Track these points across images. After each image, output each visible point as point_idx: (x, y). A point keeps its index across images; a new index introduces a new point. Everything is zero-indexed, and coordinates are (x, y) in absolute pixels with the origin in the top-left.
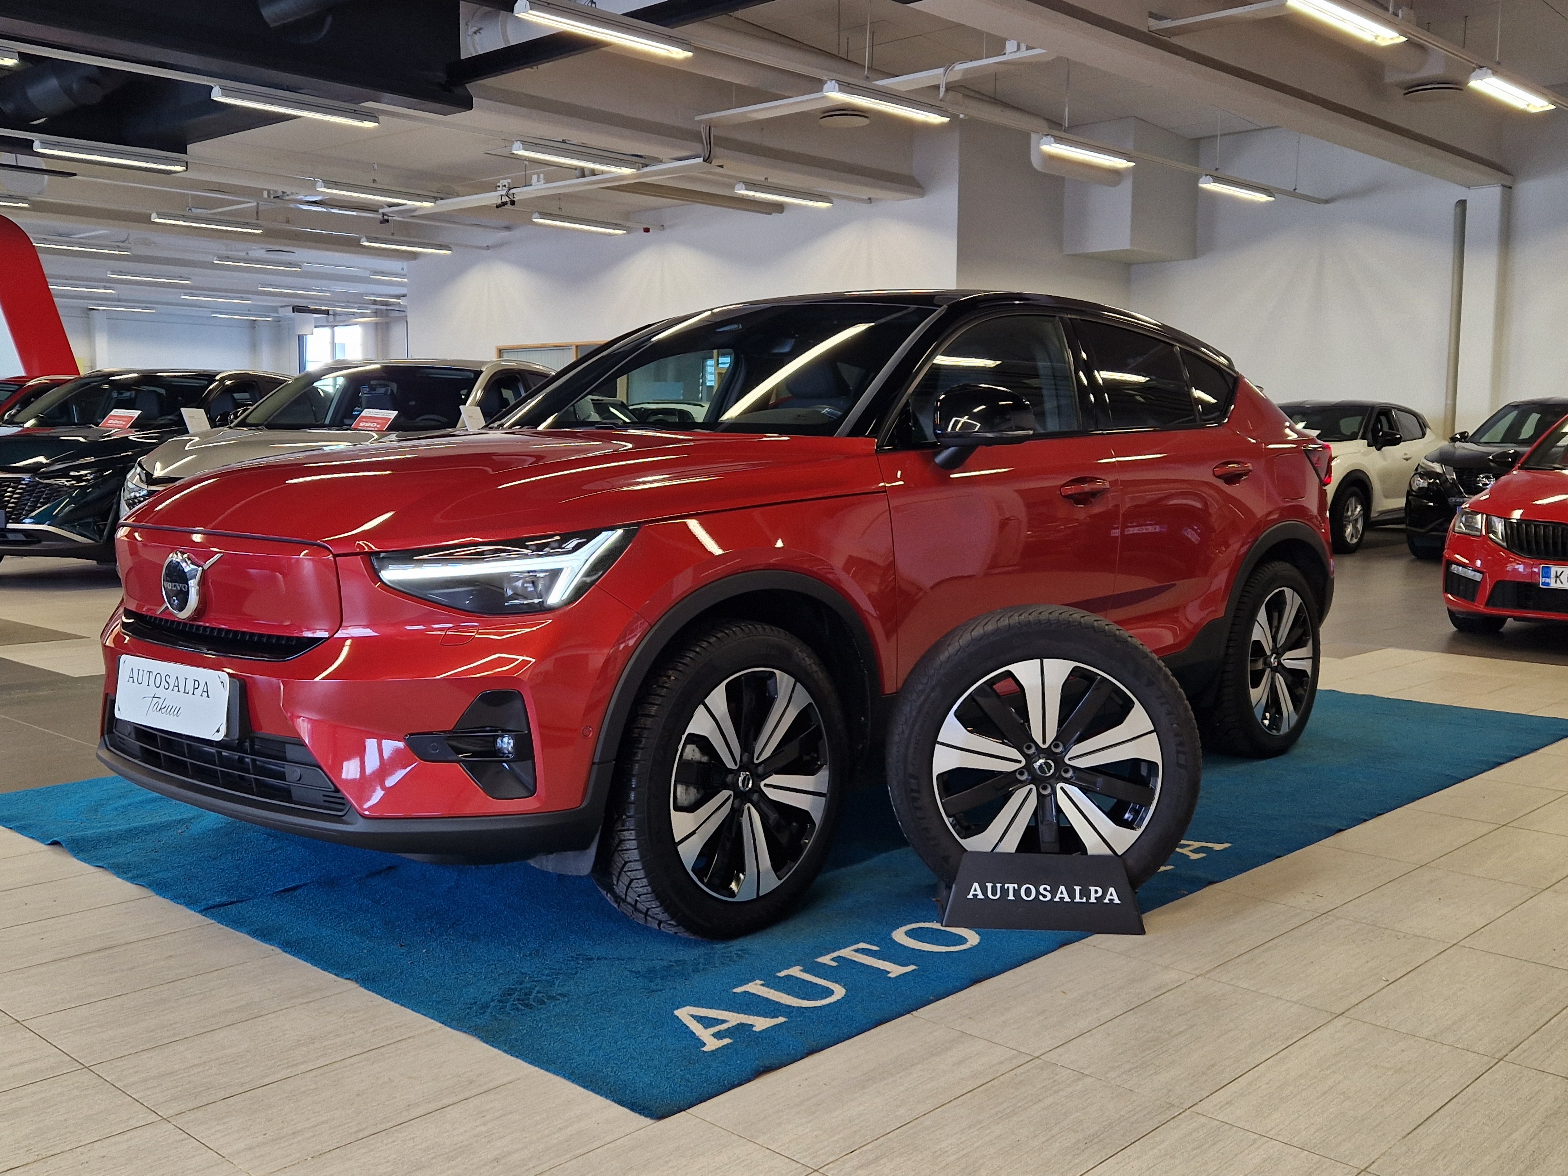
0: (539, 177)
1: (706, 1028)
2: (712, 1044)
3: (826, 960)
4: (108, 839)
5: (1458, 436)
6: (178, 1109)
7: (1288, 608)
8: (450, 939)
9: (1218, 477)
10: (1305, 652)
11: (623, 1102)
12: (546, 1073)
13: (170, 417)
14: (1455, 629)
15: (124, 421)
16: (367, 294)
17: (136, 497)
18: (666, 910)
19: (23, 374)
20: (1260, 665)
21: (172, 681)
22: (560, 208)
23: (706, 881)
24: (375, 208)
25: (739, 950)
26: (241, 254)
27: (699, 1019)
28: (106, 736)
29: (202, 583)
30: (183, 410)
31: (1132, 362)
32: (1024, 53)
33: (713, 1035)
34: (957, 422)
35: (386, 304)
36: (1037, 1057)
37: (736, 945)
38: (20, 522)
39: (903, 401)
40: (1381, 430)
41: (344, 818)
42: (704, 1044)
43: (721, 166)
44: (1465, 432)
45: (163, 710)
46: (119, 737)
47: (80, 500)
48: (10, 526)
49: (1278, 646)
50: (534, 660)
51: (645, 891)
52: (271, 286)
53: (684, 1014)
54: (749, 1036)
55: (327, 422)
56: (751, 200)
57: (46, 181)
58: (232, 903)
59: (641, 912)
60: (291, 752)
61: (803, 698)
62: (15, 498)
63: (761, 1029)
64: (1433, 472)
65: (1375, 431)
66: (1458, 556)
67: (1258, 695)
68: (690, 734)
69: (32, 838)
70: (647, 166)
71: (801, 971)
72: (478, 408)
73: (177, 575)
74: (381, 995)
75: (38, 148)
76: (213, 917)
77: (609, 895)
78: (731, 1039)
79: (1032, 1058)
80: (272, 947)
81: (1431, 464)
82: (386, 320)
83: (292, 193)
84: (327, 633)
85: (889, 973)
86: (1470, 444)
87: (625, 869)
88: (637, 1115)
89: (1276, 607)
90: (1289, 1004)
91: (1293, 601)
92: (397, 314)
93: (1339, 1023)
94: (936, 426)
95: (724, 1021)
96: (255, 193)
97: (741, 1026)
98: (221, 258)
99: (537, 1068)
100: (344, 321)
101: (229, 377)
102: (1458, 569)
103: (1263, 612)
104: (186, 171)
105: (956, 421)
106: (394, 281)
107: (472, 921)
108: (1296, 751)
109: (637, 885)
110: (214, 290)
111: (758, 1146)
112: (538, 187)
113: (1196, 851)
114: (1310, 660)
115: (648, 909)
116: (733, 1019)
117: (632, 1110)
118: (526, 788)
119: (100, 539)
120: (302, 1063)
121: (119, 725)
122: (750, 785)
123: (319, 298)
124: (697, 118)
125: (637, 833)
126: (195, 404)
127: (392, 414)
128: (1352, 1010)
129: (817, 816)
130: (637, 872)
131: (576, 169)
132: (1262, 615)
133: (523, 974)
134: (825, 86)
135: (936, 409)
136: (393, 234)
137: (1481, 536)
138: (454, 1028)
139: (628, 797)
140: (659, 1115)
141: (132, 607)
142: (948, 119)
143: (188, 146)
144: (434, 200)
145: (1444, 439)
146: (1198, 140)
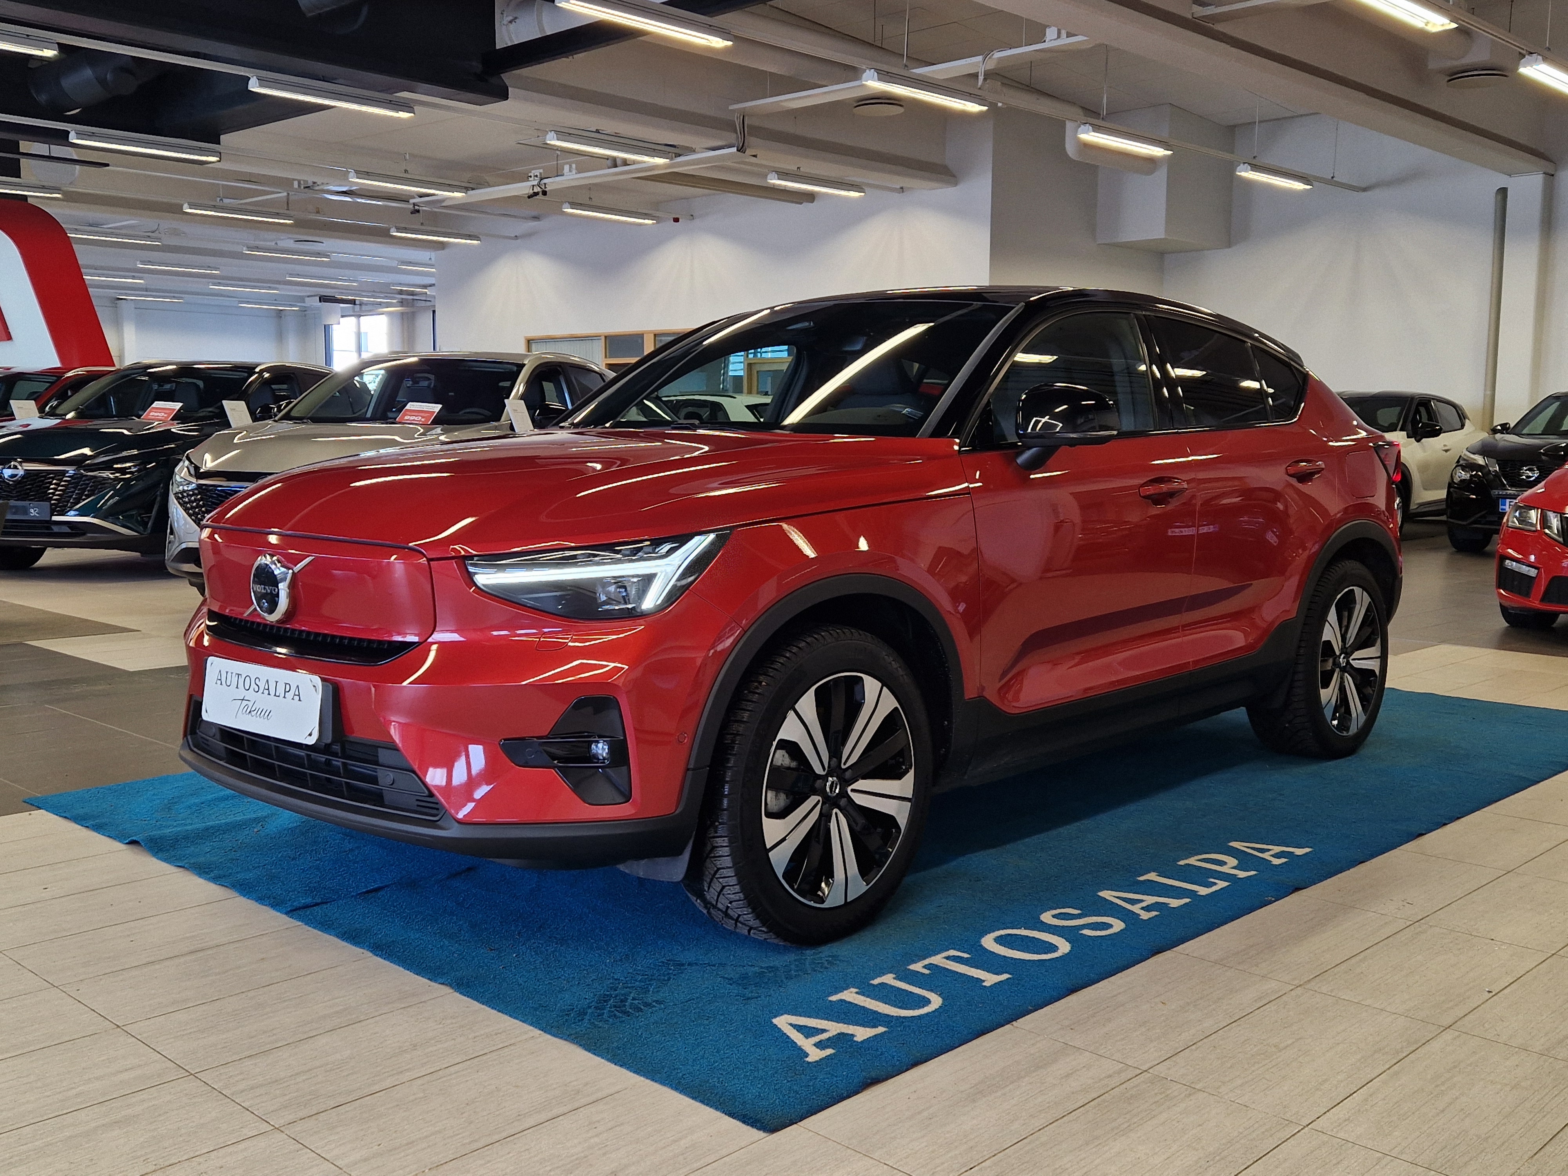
0: (571, 167)
1: (807, 1037)
2: (815, 1055)
3: (918, 967)
4: (186, 838)
5: (1499, 428)
6: (291, 1118)
7: (1358, 607)
8: (539, 943)
9: (1290, 475)
10: (1374, 651)
11: (734, 1114)
12: (652, 1083)
13: (210, 409)
14: (1507, 625)
15: (165, 413)
16: (394, 285)
17: (184, 491)
18: (758, 917)
19: (59, 365)
20: (1329, 665)
21: (262, 684)
22: (590, 198)
23: (796, 887)
24: (404, 198)
25: (829, 956)
26: (268, 243)
27: (799, 1028)
28: (189, 737)
29: (292, 586)
30: (224, 402)
31: (1186, 356)
32: (1065, 41)
33: (815, 1045)
34: (1037, 422)
35: (412, 294)
36: (1146, 1071)
37: (826, 951)
38: (63, 514)
39: (985, 401)
40: (1420, 421)
41: (438, 823)
42: (807, 1055)
43: (755, 156)
44: (1507, 424)
45: (253, 713)
46: (202, 738)
47: (124, 492)
48: (55, 518)
49: (1347, 646)
50: (627, 667)
51: (738, 898)
52: (298, 276)
53: (783, 1022)
54: (851, 1046)
55: (369, 415)
56: (782, 190)
57: (77, 171)
58: (317, 904)
59: (733, 919)
60: (384, 756)
61: (889, 703)
62: (60, 490)
63: (862, 1039)
64: (1475, 464)
65: (1415, 423)
66: (1510, 551)
67: (1328, 695)
68: (780, 740)
69: (108, 836)
70: (680, 155)
71: (894, 978)
72: (523, 402)
73: (267, 577)
74: (478, 1001)
75: (73, 139)
76: (299, 918)
77: (698, 901)
78: (833, 1049)
79: (1141, 1071)
80: (362, 950)
81: (1472, 456)
82: (412, 309)
83: (323, 184)
84: (417, 638)
85: (984, 981)
86: (1512, 435)
87: (716, 876)
88: (749, 1127)
89: (1346, 606)
90: (1393, 1016)
91: (1362, 600)
92: (423, 304)
93: (1448, 1036)
94: (1017, 426)
95: (823, 1031)
96: (285, 183)
97: (841, 1036)
98: (250, 248)
99: (642, 1078)
100: (370, 311)
101: (267, 370)
102: (1512, 565)
103: (1333, 610)
104: (219, 161)
105: (1036, 420)
106: (420, 271)
107: (558, 925)
108: (1365, 751)
109: (729, 892)
110: (241, 280)
111: (875, 1162)
112: (570, 177)
113: (1277, 856)
114: (1379, 660)
115: (739, 916)
116: (834, 1028)
117: (744, 1122)
118: (622, 793)
119: (145, 531)
120: (408, 1070)
121: (203, 725)
122: (837, 791)
123: (347, 288)
124: (731, 108)
125: (730, 841)
126: (236, 396)
127: (437, 408)
128: (1458, 1022)
129: (902, 821)
130: (730, 879)
131: (608, 159)
132: (1332, 616)
133: (616, 979)
134: (865, 75)
135: (1018, 409)
136: (422, 224)
137: (1537, 531)
138: (554, 1036)
139: (721, 803)
140: (772, 1129)
141: (216, 609)
142: (987, 108)
143: (222, 137)
144: (465, 191)
145: (1483, 430)
146: (1234, 127)
